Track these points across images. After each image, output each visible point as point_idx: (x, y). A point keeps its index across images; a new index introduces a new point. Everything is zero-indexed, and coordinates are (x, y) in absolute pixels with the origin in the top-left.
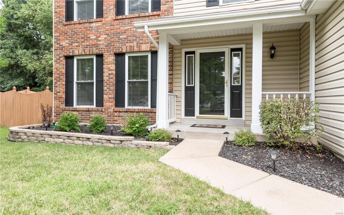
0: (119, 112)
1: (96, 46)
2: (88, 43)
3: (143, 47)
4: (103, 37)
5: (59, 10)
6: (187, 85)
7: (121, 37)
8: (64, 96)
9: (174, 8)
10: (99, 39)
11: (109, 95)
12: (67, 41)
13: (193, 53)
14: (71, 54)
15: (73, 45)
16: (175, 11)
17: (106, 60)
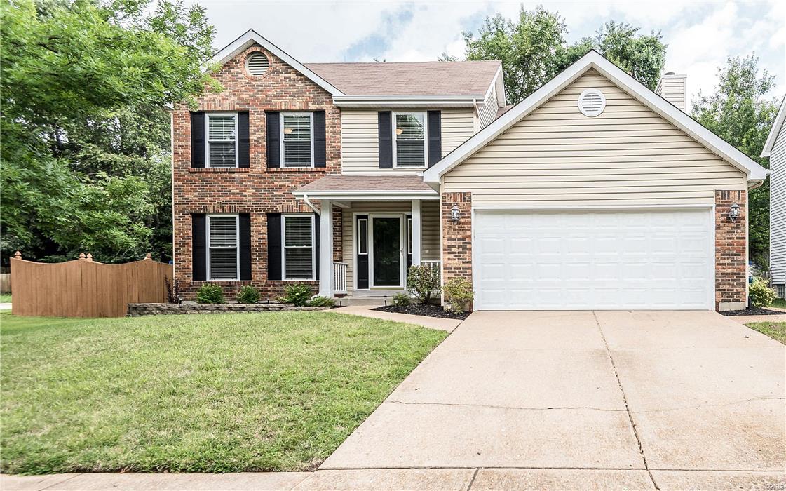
0: (274, 285)
1: (241, 203)
2: (228, 199)
3: (304, 207)
4: (250, 192)
5: (182, 150)
6: (359, 253)
7: (275, 193)
8: (191, 267)
9: (342, 165)
10: (245, 193)
11: (259, 265)
12: (196, 194)
13: (366, 217)
14: (202, 211)
15: (206, 199)
16: (343, 169)
17: (255, 221)
